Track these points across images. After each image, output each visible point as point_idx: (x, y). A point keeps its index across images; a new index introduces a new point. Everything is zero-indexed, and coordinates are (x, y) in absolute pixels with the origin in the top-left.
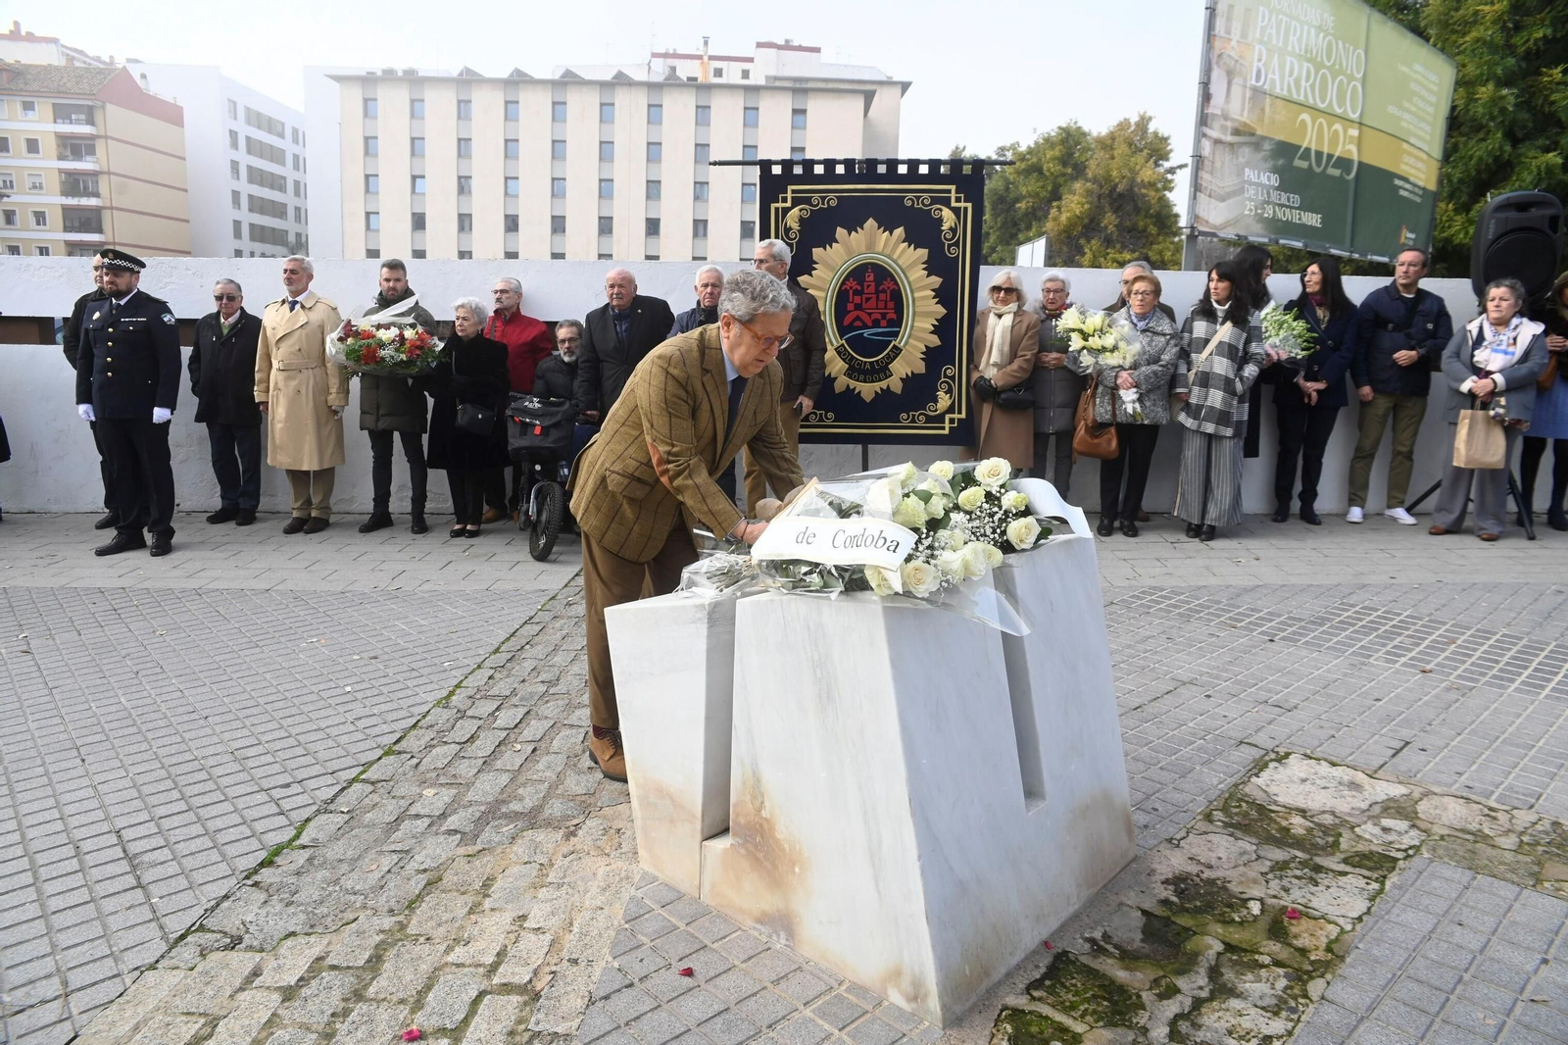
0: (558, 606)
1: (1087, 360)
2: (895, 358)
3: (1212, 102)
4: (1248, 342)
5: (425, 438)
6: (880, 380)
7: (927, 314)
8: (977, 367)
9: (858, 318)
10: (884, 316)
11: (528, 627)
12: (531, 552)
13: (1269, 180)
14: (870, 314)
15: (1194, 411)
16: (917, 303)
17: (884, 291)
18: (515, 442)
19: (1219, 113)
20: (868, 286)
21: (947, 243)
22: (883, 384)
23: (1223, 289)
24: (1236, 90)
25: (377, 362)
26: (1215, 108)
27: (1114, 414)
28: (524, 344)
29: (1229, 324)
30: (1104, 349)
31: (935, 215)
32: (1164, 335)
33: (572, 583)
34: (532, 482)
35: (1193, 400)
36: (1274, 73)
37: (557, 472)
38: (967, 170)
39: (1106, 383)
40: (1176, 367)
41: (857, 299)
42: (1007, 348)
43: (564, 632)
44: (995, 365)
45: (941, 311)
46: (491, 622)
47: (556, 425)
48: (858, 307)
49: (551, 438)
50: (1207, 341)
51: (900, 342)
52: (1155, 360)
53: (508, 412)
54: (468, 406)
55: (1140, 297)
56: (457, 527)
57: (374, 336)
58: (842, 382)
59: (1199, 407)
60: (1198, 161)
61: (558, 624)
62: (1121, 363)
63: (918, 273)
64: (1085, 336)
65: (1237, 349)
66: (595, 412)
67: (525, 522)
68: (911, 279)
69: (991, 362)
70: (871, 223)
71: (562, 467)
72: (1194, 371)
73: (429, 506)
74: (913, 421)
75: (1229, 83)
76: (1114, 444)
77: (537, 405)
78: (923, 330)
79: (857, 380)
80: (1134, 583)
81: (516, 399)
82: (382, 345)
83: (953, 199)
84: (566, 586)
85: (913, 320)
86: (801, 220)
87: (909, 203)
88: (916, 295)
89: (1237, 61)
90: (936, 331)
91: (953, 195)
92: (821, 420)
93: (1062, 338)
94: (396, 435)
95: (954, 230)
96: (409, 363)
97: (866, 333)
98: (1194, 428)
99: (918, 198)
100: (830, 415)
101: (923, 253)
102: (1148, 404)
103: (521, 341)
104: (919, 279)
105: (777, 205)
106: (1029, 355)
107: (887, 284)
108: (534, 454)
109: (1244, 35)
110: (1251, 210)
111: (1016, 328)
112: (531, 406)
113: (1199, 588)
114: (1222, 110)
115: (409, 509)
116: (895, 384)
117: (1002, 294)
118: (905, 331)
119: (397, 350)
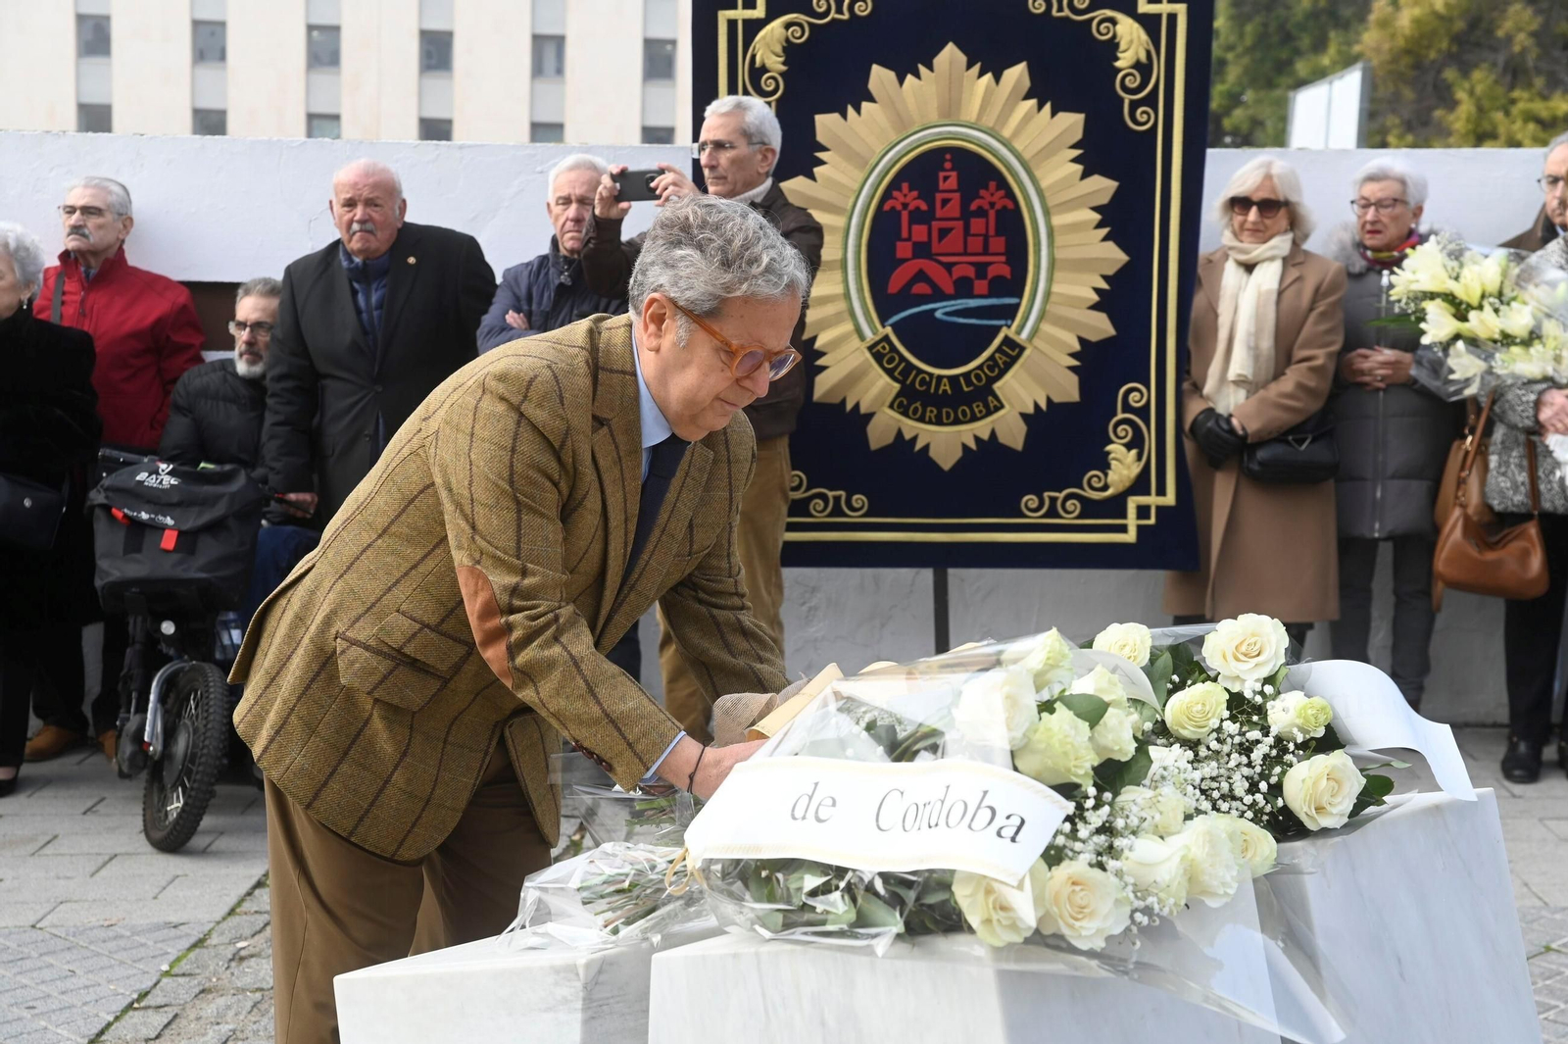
1: (1464, 364)
2: (1008, 366)
6: (974, 419)
7: (1080, 266)
8: (1197, 388)
9: (921, 276)
12: (147, 830)
14: (949, 267)
16: (1058, 241)
17: (981, 213)
20: (945, 202)
21: (1127, 99)
22: (982, 428)
27: (1534, 492)
28: (135, 335)
30: (1506, 341)
31: (1101, 33)
34: (153, 660)
39: (1514, 418)
41: (920, 232)
42: (1267, 342)
44: (1239, 381)
45: (1116, 257)
48: (922, 250)
51: (1019, 329)
58: (886, 425)
63: (1061, 171)
64: (1461, 310)
66: (306, 497)
68: (1045, 185)
70: (950, 55)
74: (1052, 512)
76: (1536, 564)
77: (168, 482)
78: (1073, 302)
79: (921, 420)
81: (114, 465)
85: (1050, 280)
86: (790, 50)
87: (1040, 7)
88: (1057, 220)
90: (1105, 303)
92: (837, 511)
93: (1405, 314)
95: (1144, 68)
97: (941, 309)
100: (859, 500)
101: (1072, 123)
104: (1064, 184)
105: (731, 15)
106: (1320, 357)
107: (988, 196)
116: (1008, 427)
117: (1253, 213)
118: (1031, 305)
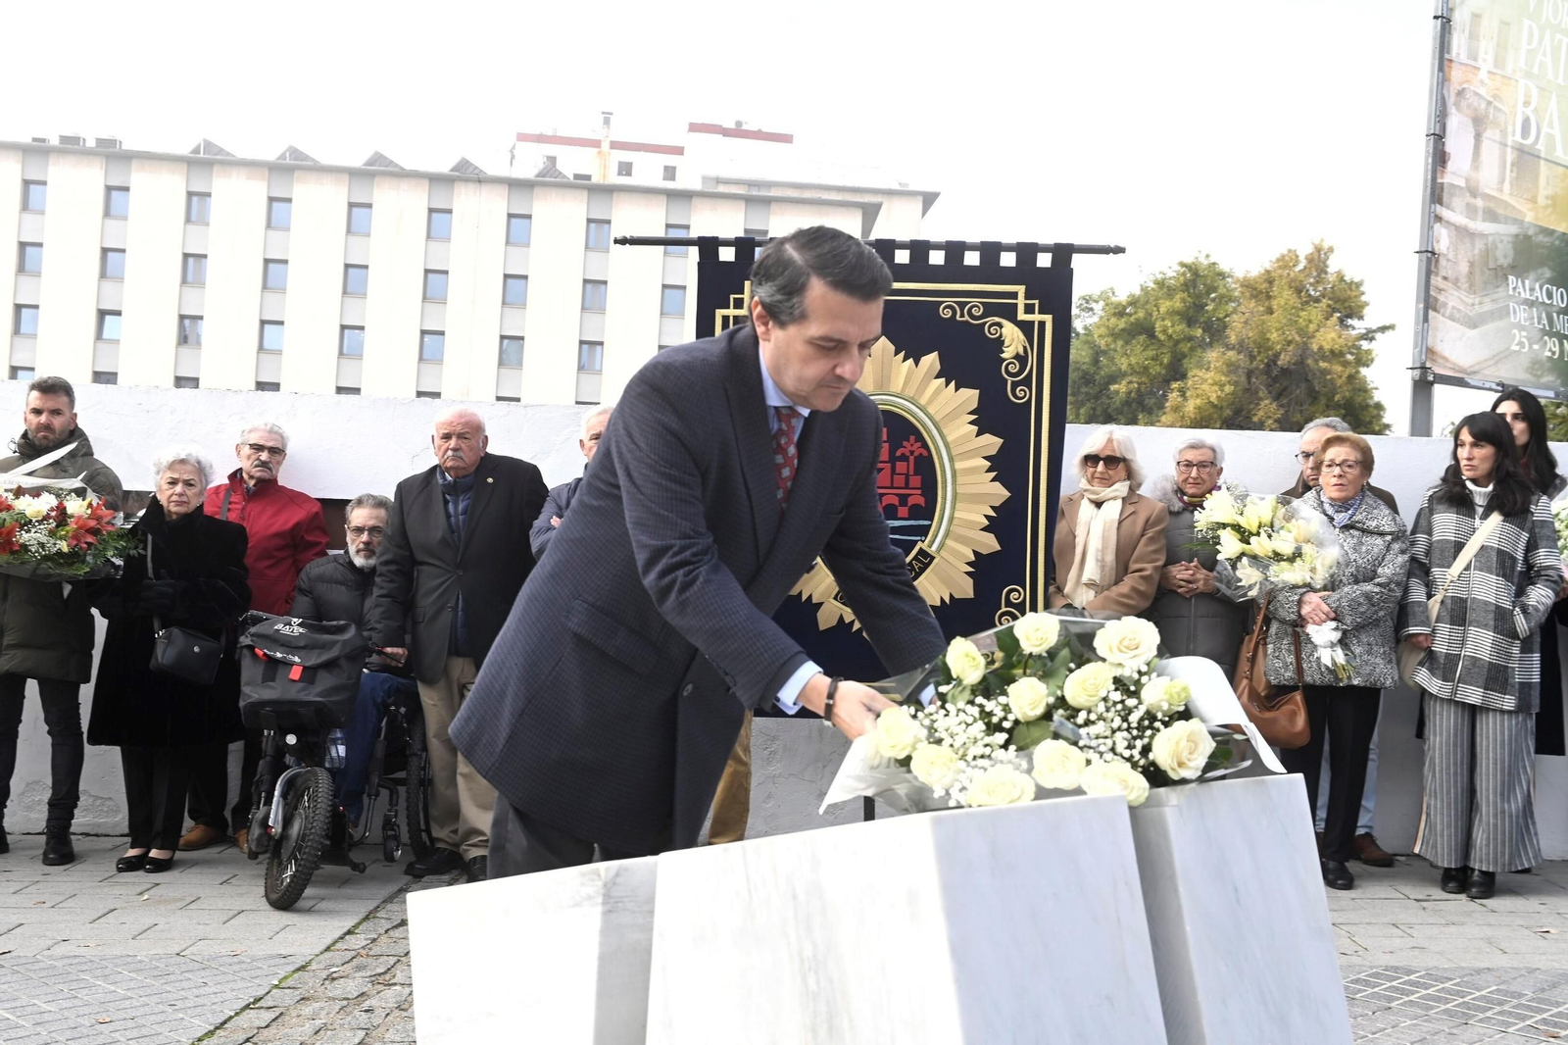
0: (310, 982)
1: (1248, 575)
3: (1450, 165)
4: (1531, 547)
5: (86, 693)
7: (976, 499)
8: (1060, 590)
10: (903, 499)
11: (250, 1014)
12: (267, 896)
13: (1550, 295)
15: (1444, 667)
16: (959, 480)
17: (904, 458)
18: (253, 690)
19: (1462, 184)
21: (1010, 380)
23: (1483, 459)
24: (1490, 151)
25: (13, 553)
26: (1452, 176)
27: (1299, 670)
28: (278, 535)
29: (1496, 518)
30: (1278, 557)
31: (991, 333)
32: (1382, 534)
33: (339, 945)
34: (279, 768)
35: (1440, 647)
36: (1550, 125)
37: (326, 751)
38: (1044, 260)
39: (1282, 613)
40: (1406, 590)
42: (1110, 557)
43: (318, 1023)
44: (1091, 585)
45: (1001, 493)
46: (180, 1004)
47: (329, 665)
49: (319, 687)
50: (1459, 547)
51: (928, 544)
52: (1370, 576)
53: (245, 640)
54: (176, 631)
55: (1337, 470)
56: (132, 853)
57: (9, 508)
58: (831, 611)
59: (1452, 660)
60: (1429, 261)
61: (307, 1010)
62: (1309, 580)
63: (962, 429)
64: (1245, 536)
65: (1514, 559)
66: (399, 651)
67: (259, 840)
68: (949, 439)
69: (1084, 579)
70: (883, 346)
71: (335, 742)
72: (1438, 597)
73: (80, 820)
75: (1478, 137)
76: (1301, 721)
77: (298, 630)
78: (970, 524)
80: (1355, 960)
81: (257, 621)
82: (25, 523)
83: (1021, 309)
84: (328, 949)
85: (953, 508)
87: (948, 314)
88: (958, 465)
89: (1489, 103)
90: (993, 526)
91: (1021, 302)
93: (1205, 540)
94: (32, 687)
95: (1022, 359)
96: (73, 557)
98: (1445, 694)
99: (962, 305)
101: (970, 396)
102: (1358, 650)
103: (275, 529)
104: (964, 439)
105: (725, 312)
106: (1149, 569)
107: (909, 446)
108: (286, 715)
109: (1499, 62)
110: (1521, 344)
111: (1125, 523)
112: (286, 630)
113: (1479, 971)
114: (1467, 180)
115: (42, 825)
117: (1101, 466)
118: (940, 526)
119: (52, 533)
